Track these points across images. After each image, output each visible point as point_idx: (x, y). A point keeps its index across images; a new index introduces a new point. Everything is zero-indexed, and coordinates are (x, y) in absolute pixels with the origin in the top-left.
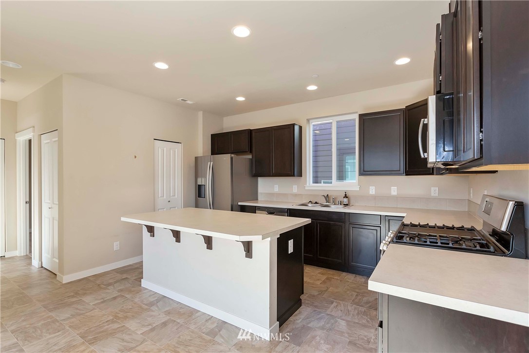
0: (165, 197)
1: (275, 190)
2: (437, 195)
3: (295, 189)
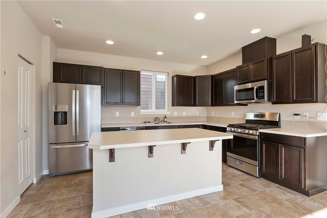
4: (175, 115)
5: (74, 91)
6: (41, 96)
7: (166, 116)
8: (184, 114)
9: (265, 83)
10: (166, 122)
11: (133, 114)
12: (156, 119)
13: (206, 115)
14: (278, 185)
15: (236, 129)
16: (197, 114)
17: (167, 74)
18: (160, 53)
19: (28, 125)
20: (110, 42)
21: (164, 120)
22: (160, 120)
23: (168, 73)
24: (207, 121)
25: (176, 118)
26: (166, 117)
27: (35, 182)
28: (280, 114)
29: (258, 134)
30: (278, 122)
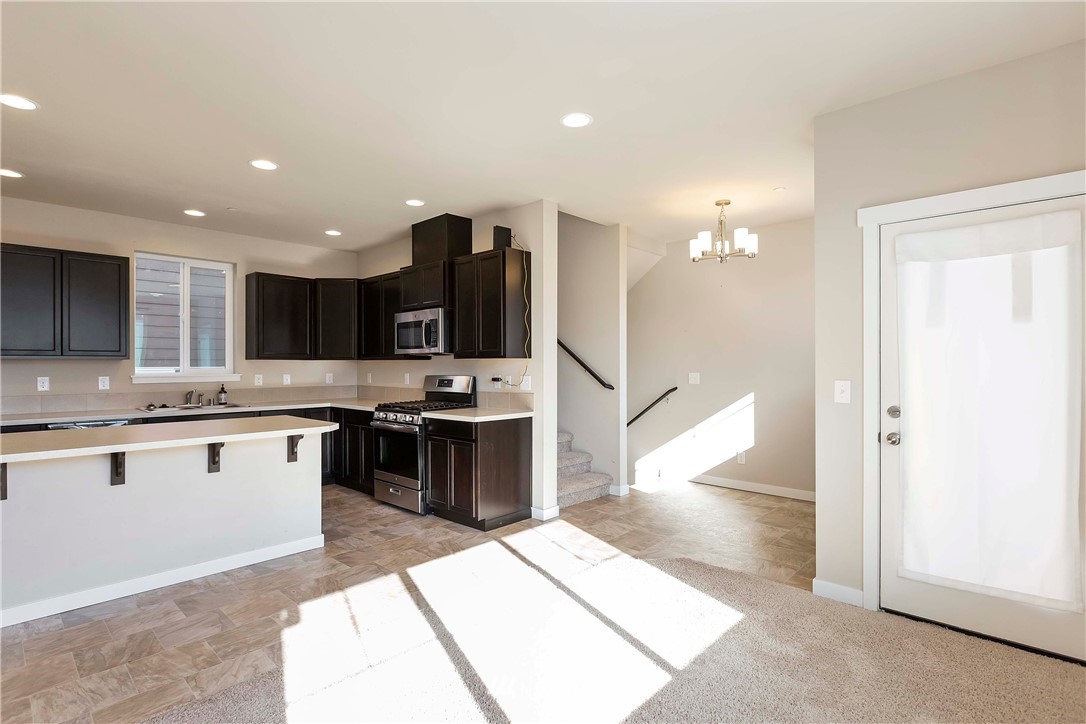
7: (223, 388)
9: (440, 314)
10: (225, 404)
11: (104, 384)
12: (188, 397)
13: (354, 382)
14: (449, 522)
15: (399, 415)
16: (329, 379)
17: (231, 266)
21: (219, 399)
22: (204, 399)
23: (235, 265)
24: (361, 398)
25: (261, 391)
26: (223, 391)
28: (474, 378)
29: (420, 422)
30: (471, 394)
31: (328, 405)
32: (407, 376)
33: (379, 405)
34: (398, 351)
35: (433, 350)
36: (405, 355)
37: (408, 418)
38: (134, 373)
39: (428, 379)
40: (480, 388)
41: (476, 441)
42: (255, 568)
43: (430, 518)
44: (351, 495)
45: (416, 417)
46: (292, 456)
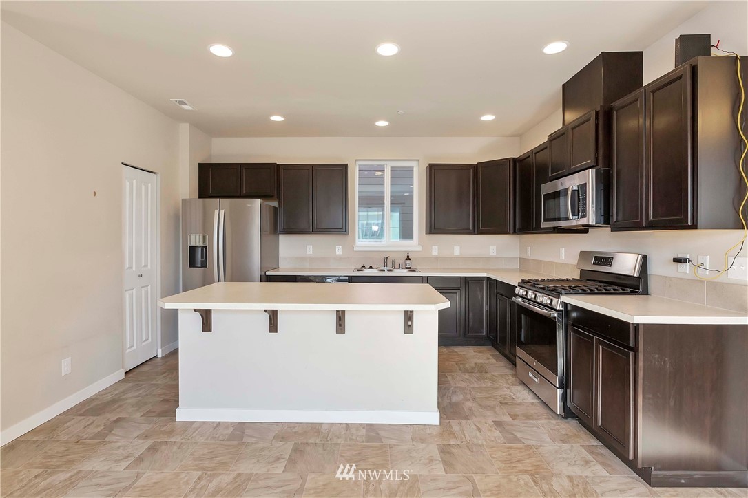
0: (134, 269)
1: (308, 253)
2: (495, 254)
3: (339, 250)
4: (433, 253)
5: (217, 212)
6: (177, 220)
7: (408, 256)
8: (457, 251)
9: (589, 177)
10: (410, 268)
12: (385, 261)
13: (517, 255)
15: (538, 294)
16: (493, 252)
17: (417, 163)
18: (382, 123)
19: (149, 267)
20: (277, 118)
21: (406, 264)
22: (396, 264)
23: (419, 161)
25: (437, 259)
26: (408, 258)
27: (160, 356)
28: (645, 258)
29: (560, 307)
30: (639, 278)
31: (485, 275)
32: (563, 251)
33: (523, 280)
34: (544, 225)
35: (583, 221)
36: (554, 228)
37: (546, 300)
38: (355, 244)
39: (584, 255)
40: (654, 270)
41: (635, 350)
42: (370, 427)
43: (572, 426)
44: (501, 364)
45: (555, 300)
46: (409, 326)
